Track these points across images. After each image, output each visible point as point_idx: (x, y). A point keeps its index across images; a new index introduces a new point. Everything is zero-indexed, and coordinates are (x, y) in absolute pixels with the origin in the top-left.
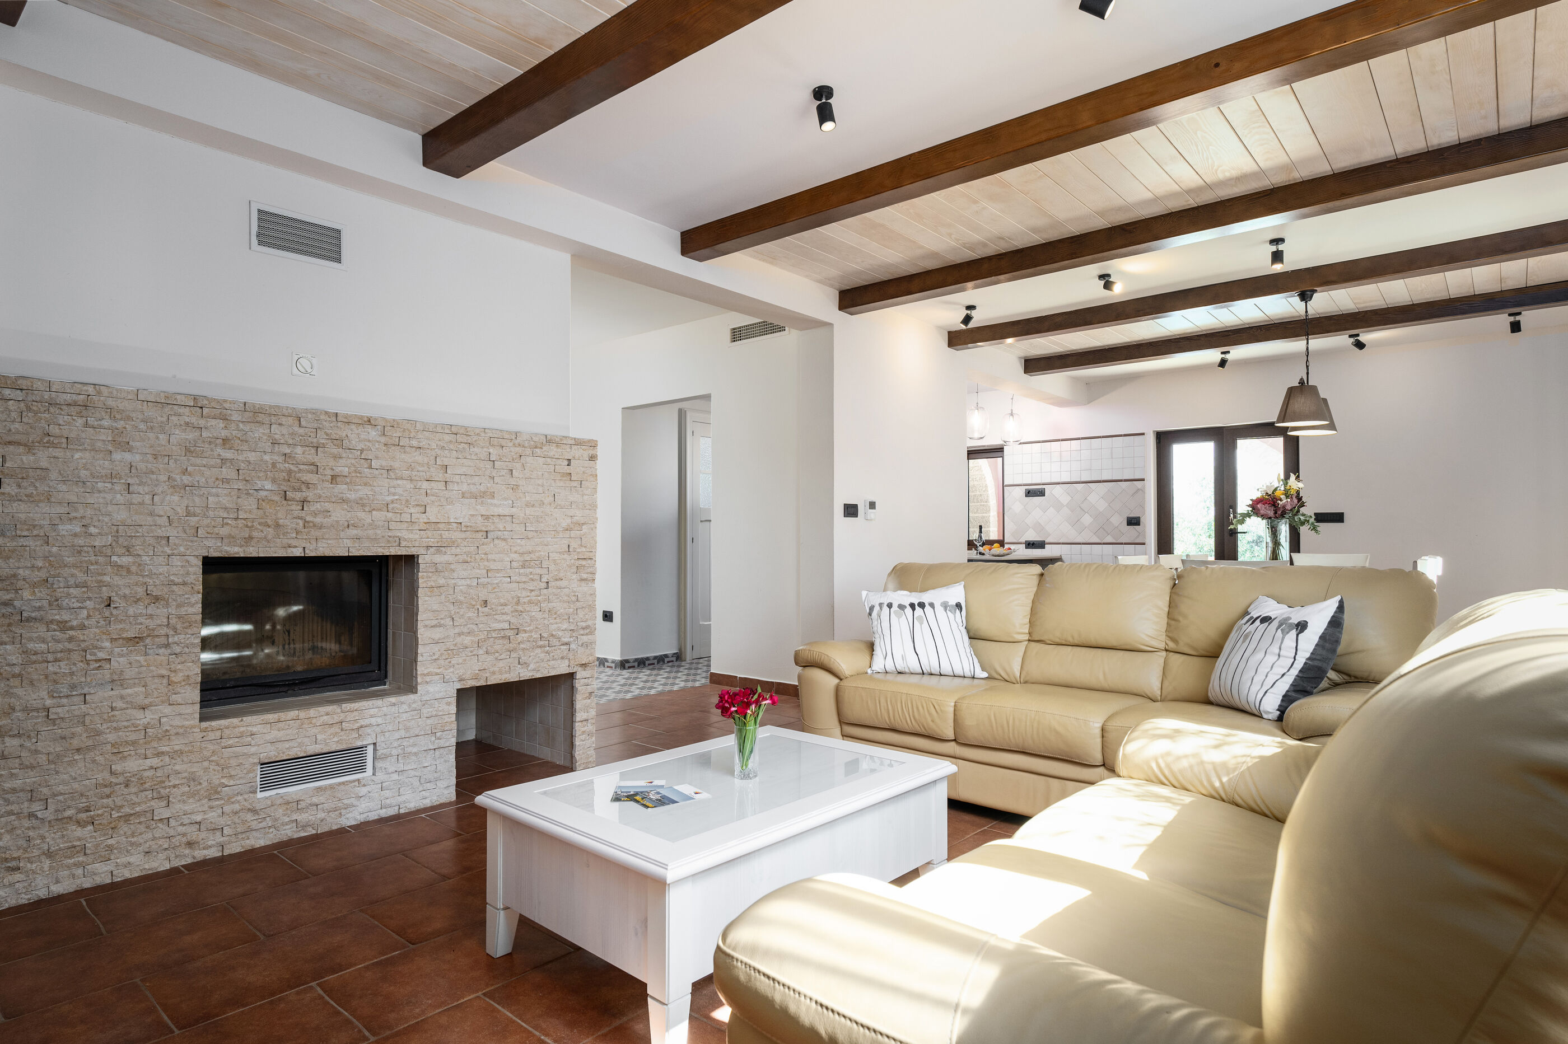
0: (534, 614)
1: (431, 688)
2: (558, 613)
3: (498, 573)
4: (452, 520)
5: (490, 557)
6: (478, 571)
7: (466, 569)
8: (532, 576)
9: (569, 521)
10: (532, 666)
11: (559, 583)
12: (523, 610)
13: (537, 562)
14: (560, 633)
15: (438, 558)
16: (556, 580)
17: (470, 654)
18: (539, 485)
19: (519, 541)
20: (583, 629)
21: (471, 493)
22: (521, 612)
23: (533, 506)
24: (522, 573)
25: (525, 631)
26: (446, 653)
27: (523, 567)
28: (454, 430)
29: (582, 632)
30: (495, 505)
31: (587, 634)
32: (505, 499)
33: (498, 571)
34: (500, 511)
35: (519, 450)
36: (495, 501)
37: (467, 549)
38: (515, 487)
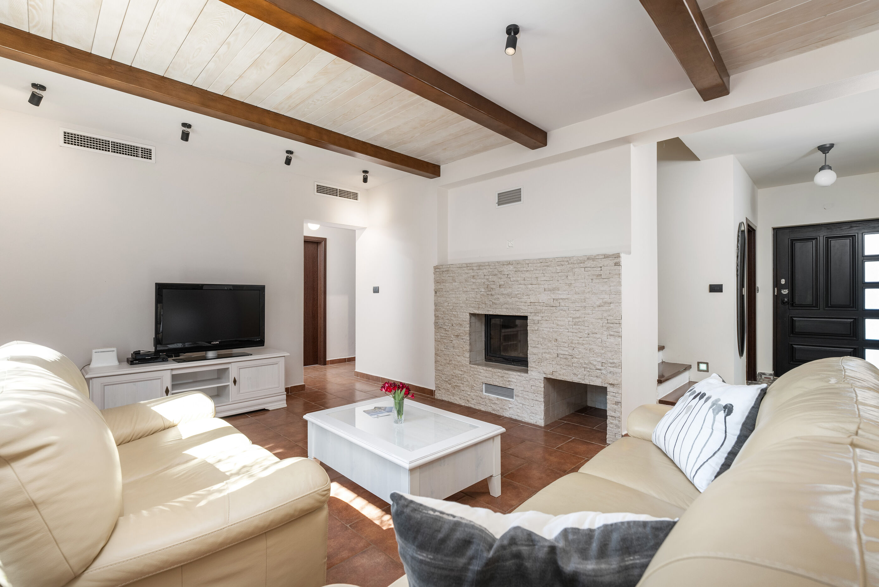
0: (580, 350)
1: (533, 373)
2: (595, 352)
3: (562, 327)
4: (540, 301)
5: (558, 319)
6: (553, 325)
7: (547, 324)
8: (579, 330)
9: (601, 301)
10: (579, 376)
11: (595, 335)
12: (575, 347)
13: (582, 323)
14: (595, 363)
15: (535, 318)
16: (593, 333)
17: (549, 363)
18: (582, 282)
19: (572, 311)
20: (611, 363)
21: (549, 288)
22: (574, 347)
23: (579, 294)
24: (574, 328)
25: (576, 358)
26: (538, 360)
27: (575, 325)
28: (541, 261)
29: (610, 365)
30: (559, 294)
31: (613, 367)
32: (565, 291)
33: (562, 326)
34: (562, 297)
35: (571, 266)
36: (559, 292)
37: (547, 314)
38: (570, 284)
